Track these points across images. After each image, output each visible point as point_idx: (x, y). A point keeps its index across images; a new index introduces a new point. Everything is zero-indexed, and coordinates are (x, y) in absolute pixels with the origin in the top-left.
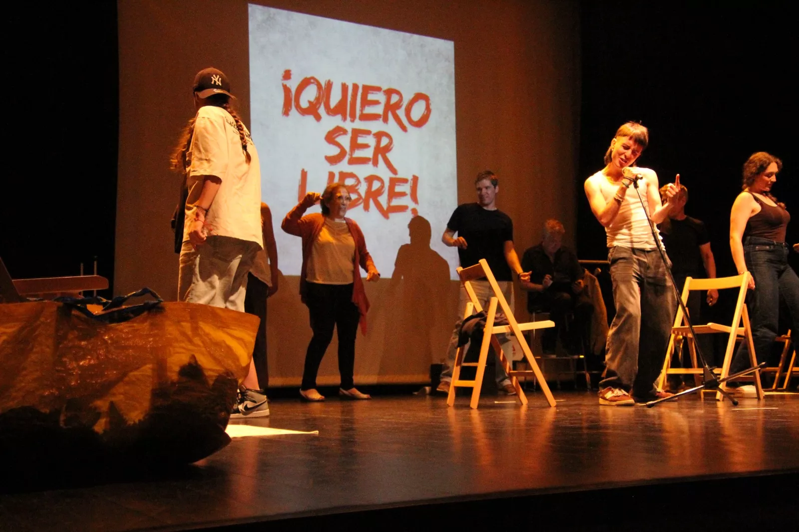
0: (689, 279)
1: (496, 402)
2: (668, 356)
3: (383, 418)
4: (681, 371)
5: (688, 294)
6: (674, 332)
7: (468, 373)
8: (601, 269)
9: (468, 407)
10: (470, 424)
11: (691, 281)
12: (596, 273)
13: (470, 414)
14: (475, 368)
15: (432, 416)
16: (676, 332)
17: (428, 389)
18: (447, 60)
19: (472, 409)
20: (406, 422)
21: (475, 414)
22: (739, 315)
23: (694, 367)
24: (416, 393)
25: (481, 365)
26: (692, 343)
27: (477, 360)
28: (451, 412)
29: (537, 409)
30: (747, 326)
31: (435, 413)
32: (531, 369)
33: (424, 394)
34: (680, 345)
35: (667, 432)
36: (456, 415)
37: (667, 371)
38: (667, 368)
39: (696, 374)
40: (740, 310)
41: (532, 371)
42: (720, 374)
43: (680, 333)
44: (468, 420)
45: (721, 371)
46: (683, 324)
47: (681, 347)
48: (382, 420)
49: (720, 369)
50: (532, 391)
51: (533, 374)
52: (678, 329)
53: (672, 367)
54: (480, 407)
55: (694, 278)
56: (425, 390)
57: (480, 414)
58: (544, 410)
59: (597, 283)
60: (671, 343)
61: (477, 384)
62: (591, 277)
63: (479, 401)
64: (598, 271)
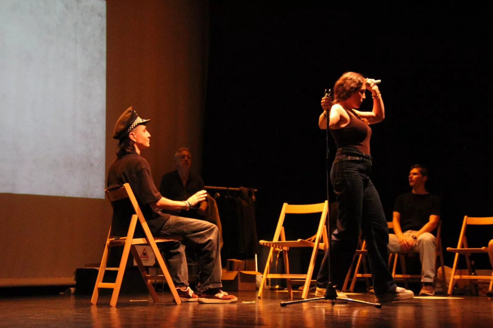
0: (285, 205)
1: (131, 301)
2: (268, 264)
3: (32, 316)
4: (277, 276)
5: (284, 216)
6: (273, 246)
7: (110, 277)
8: (220, 194)
9: (108, 305)
10: (110, 320)
11: (286, 207)
12: (215, 197)
13: (110, 311)
14: (116, 272)
15: (76, 314)
16: (274, 246)
17: (72, 289)
18: (100, 15)
19: (111, 306)
20: (54, 319)
21: (114, 311)
22: (320, 233)
23: (287, 274)
24: (62, 293)
25: (121, 270)
26: (286, 254)
27: (118, 266)
28: (94, 310)
29: (165, 306)
30: (325, 242)
31: (78, 310)
32: (162, 273)
33: (69, 293)
34: (277, 255)
35: (265, 325)
36: (98, 312)
37: (266, 275)
38: (267, 273)
39: (288, 279)
40: (321, 230)
41: (163, 276)
42: (305, 279)
43: (277, 246)
44: (108, 316)
45: (306, 277)
46: (280, 239)
47: (278, 256)
48: (31, 318)
49: (305, 275)
50: (161, 291)
51: (164, 278)
52: (275, 243)
53: (270, 273)
54: (118, 305)
55: (289, 203)
56: (70, 290)
57: (118, 311)
58: (171, 307)
59: (215, 205)
60: (271, 254)
61: (116, 286)
62: (211, 200)
63: (118, 300)
64: (218, 195)
